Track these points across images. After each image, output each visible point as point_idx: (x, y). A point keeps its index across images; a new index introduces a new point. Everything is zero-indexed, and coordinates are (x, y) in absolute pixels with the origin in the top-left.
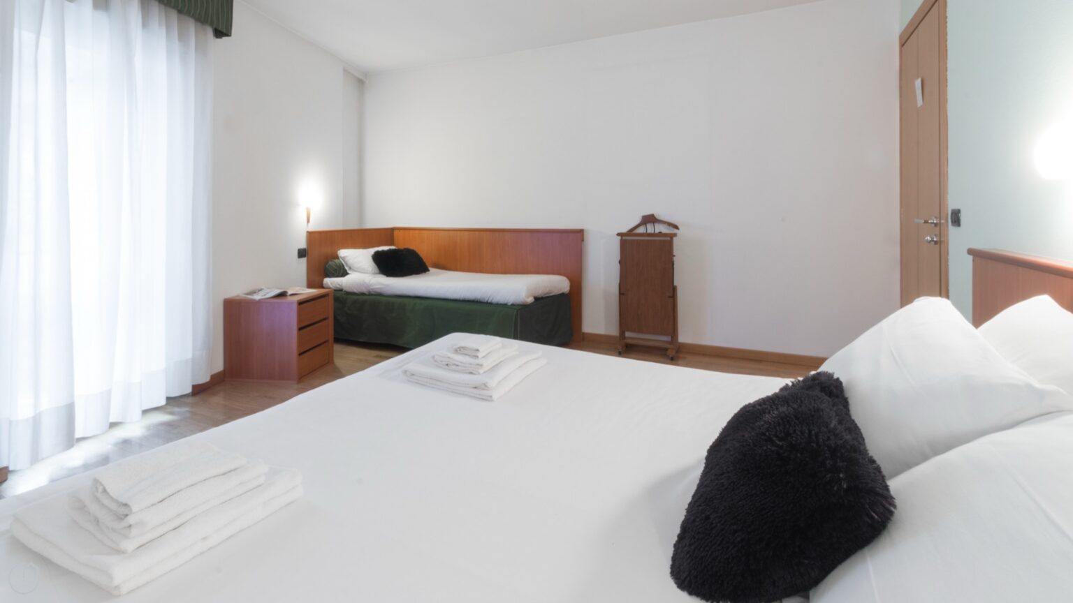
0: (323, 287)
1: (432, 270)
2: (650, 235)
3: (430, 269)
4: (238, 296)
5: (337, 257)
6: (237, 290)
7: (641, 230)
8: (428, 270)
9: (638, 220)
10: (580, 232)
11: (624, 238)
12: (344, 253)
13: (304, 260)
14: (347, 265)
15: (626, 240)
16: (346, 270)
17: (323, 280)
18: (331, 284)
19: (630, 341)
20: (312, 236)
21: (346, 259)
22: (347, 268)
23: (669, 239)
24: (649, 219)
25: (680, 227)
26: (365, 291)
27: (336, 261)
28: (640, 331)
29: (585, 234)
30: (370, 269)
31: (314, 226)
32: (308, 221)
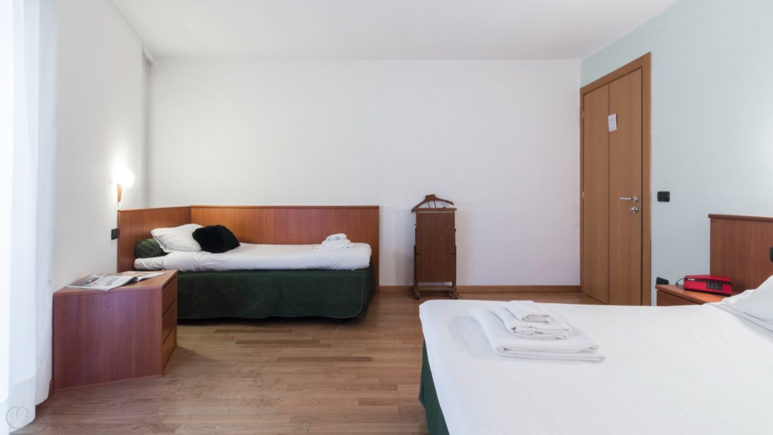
0: (135, 269)
1: (242, 244)
2: (433, 209)
3: (240, 243)
4: (65, 288)
5: (151, 236)
6: (64, 282)
7: (425, 206)
8: (240, 245)
9: (422, 199)
10: (376, 209)
11: (419, 212)
12: (157, 232)
13: (116, 241)
14: (162, 244)
15: (421, 214)
16: (162, 249)
17: (134, 262)
18: (147, 264)
19: (422, 289)
20: (124, 216)
21: (162, 239)
22: (162, 247)
23: (452, 212)
24: (430, 198)
25: (454, 203)
26: (192, 268)
27: (150, 240)
28: (431, 281)
29: (380, 209)
30: (195, 248)
31: (126, 205)
32: (119, 200)
